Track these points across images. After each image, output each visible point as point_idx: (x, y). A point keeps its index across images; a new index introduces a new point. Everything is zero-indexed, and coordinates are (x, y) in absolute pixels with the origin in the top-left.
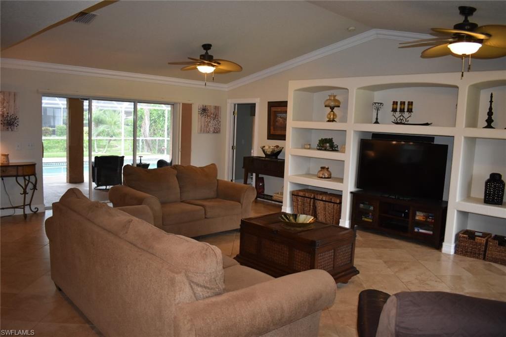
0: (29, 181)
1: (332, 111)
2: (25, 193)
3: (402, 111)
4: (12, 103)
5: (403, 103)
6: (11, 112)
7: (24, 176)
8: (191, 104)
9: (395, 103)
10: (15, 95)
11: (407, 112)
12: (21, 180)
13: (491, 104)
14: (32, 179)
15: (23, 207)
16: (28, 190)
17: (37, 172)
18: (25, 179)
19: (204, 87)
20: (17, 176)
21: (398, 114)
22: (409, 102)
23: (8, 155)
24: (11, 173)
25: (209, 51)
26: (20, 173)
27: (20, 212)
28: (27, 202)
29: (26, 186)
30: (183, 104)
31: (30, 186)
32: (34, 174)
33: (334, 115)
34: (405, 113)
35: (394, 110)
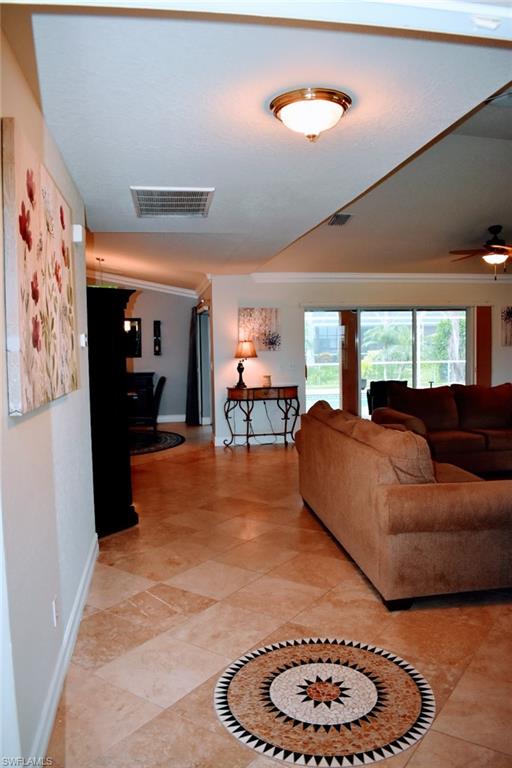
0: (290, 406)
2: (286, 418)
4: (273, 320)
6: (273, 330)
7: (286, 399)
8: (490, 308)
10: (276, 311)
12: (282, 403)
14: (294, 402)
15: (285, 434)
16: (289, 415)
17: (299, 395)
18: (286, 403)
19: (493, 282)
20: (278, 399)
23: (269, 377)
24: (272, 396)
25: (498, 235)
26: (282, 396)
27: (280, 440)
28: (289, 429)
29: (288, 410)
30: (478, 307)
31: (292, 412)
32: (296, 398)
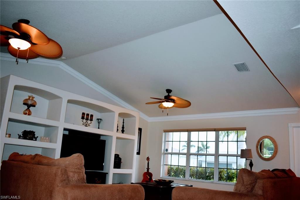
1: (28, 108)
3: (87, 119)
5: (88, 115)
9: (83, 114)
11: (90, 120)
13: (123, 124)
21: (85, 121)
22: (87, 114)
33: (30, 111)
34: (89, 120)
35: (83, 118)
